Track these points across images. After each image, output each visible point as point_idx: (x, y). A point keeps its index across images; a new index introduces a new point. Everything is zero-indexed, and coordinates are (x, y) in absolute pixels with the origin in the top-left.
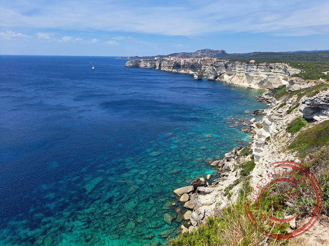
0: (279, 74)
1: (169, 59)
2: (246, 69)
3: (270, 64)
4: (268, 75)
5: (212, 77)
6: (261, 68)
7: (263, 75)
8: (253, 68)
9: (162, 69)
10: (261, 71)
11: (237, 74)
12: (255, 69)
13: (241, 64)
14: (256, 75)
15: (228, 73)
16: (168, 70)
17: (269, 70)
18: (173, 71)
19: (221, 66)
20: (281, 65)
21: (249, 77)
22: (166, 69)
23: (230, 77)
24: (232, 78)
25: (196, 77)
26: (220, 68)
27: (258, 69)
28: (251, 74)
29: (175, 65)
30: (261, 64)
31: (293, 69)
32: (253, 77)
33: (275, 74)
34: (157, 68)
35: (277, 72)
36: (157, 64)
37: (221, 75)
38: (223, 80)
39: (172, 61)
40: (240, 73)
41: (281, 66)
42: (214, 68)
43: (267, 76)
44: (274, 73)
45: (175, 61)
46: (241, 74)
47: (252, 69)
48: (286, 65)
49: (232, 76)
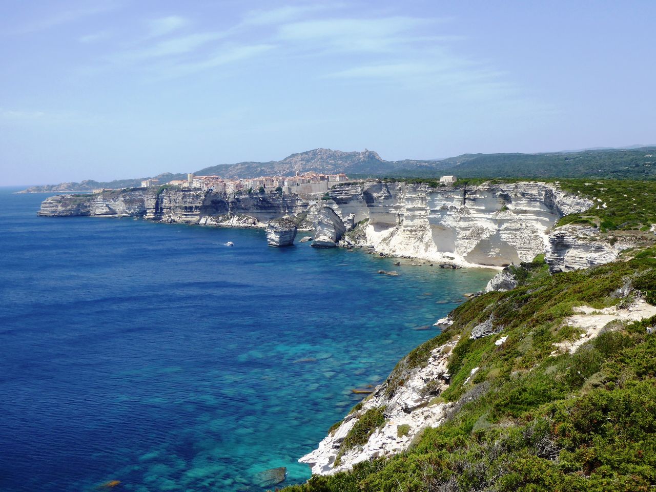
0: (533, 217)
1: (186, 185)
2: (431, 204)
3: (502, 186)
4: (500, 222)
5: (326, 236)
6: (474, 200)
7: (485, 223)
8: (452, 199)
9: (165, 218)
10: (478, 211)
11: (405, 223)
12: (457, 205)
13: (415, 190)
14: (463, 224)
15: (379, 218)
16: (185, 218)
17: (500, 206)
18: (203, 221)
19: (354, 197)
20: (535, 189)
21: (443, 228)
22: (179, 217)
23: (386, 233)
24: (392, 234)
25: (273, 237)
26: (353, 203)
27: (468, 204)
28: (449, 221)
29: (208, 203)
30: (474, 188)
31: (570, 200)
32: (453, 229)
33: (520, 216)
34: (150, 215)
35: (525, 212)
36: (150, 203)
37: (354, 226)
38: (362, 243)
39: (196, 189)
40: (413, 218)
41: (535, 192)
42: (335, 207)
43: (496, 227)
44: (518, 212)
45: (205, 189)
46: (418, 222)
47: (449, 204)
48: (550, 186)
49: (391, 230)
